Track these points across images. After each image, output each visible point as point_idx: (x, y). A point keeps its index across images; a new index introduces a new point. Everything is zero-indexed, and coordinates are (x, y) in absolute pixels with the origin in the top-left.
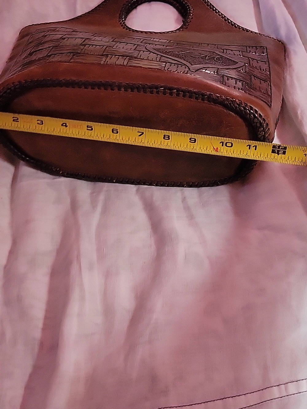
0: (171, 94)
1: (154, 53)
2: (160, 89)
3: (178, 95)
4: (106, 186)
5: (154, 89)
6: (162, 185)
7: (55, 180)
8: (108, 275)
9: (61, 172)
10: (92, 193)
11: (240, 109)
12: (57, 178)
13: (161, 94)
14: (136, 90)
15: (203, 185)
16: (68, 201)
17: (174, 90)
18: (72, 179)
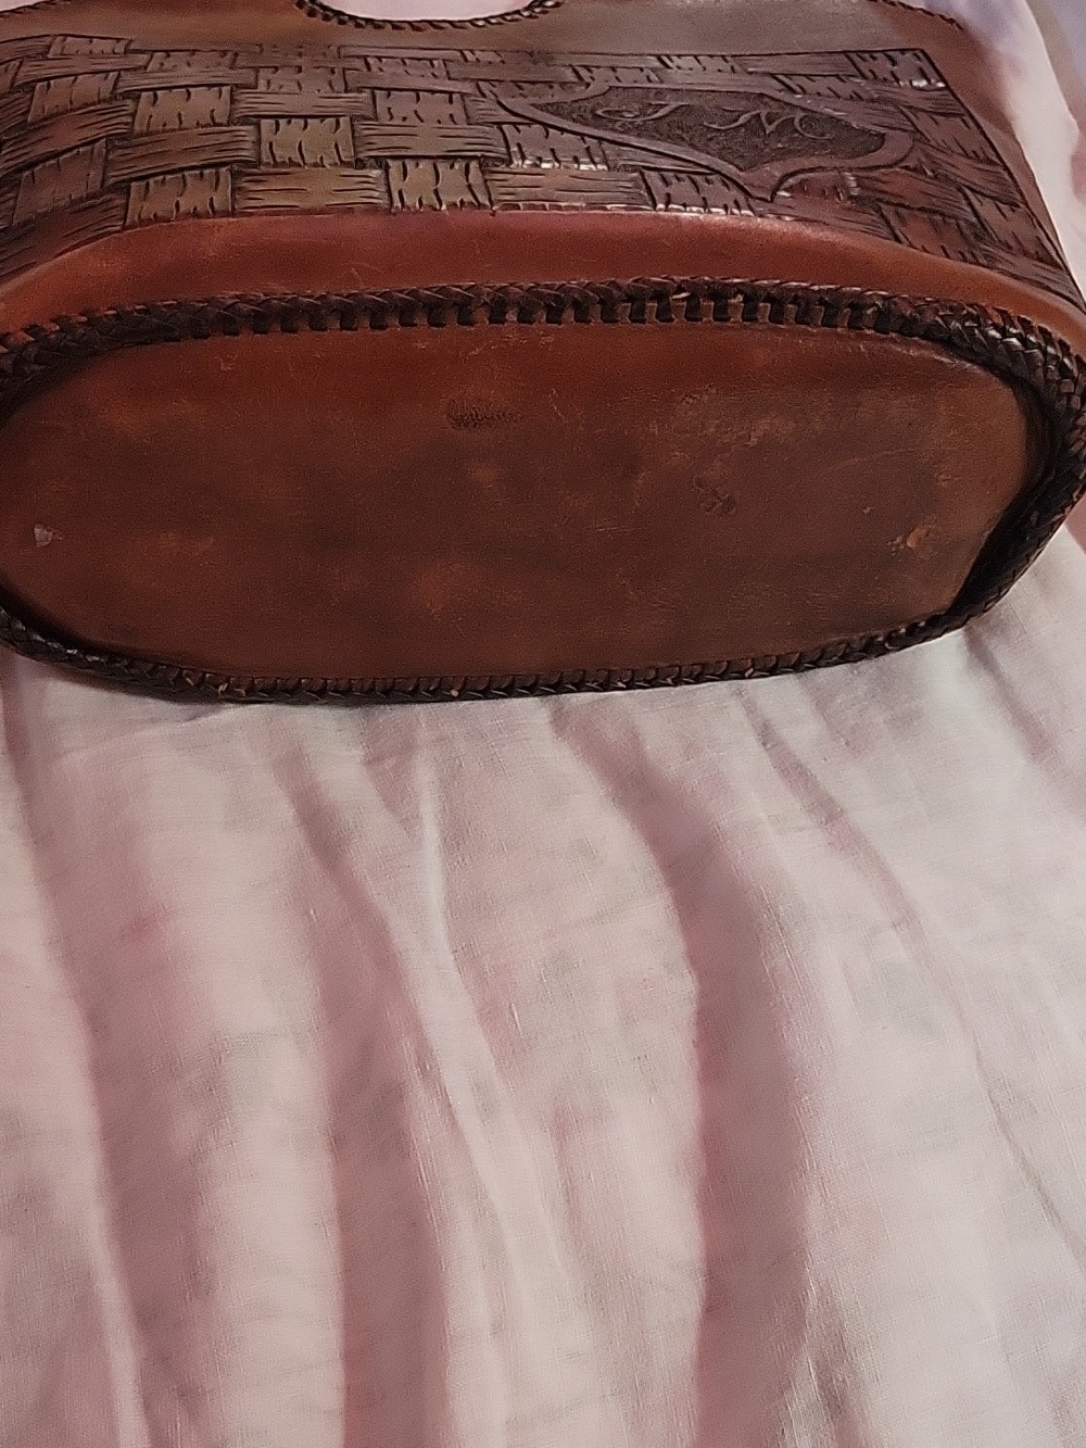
0: (721, 314)
1: (563, 130)
2: (675, 297)
3: (750, 315)
4: (422, 718)
5: (647, 301)
6: (653, 683)
7: (202, 720)
8: (563, 1126)
9: (221, 688)
10: (372, 761)
11: (1008, 346)
12: (205, 714)
13: (678, 320)
14: (569, 315)
15: (823, 662)
16: (285, 811)
17: (735, 297)
18: (271, 707)
